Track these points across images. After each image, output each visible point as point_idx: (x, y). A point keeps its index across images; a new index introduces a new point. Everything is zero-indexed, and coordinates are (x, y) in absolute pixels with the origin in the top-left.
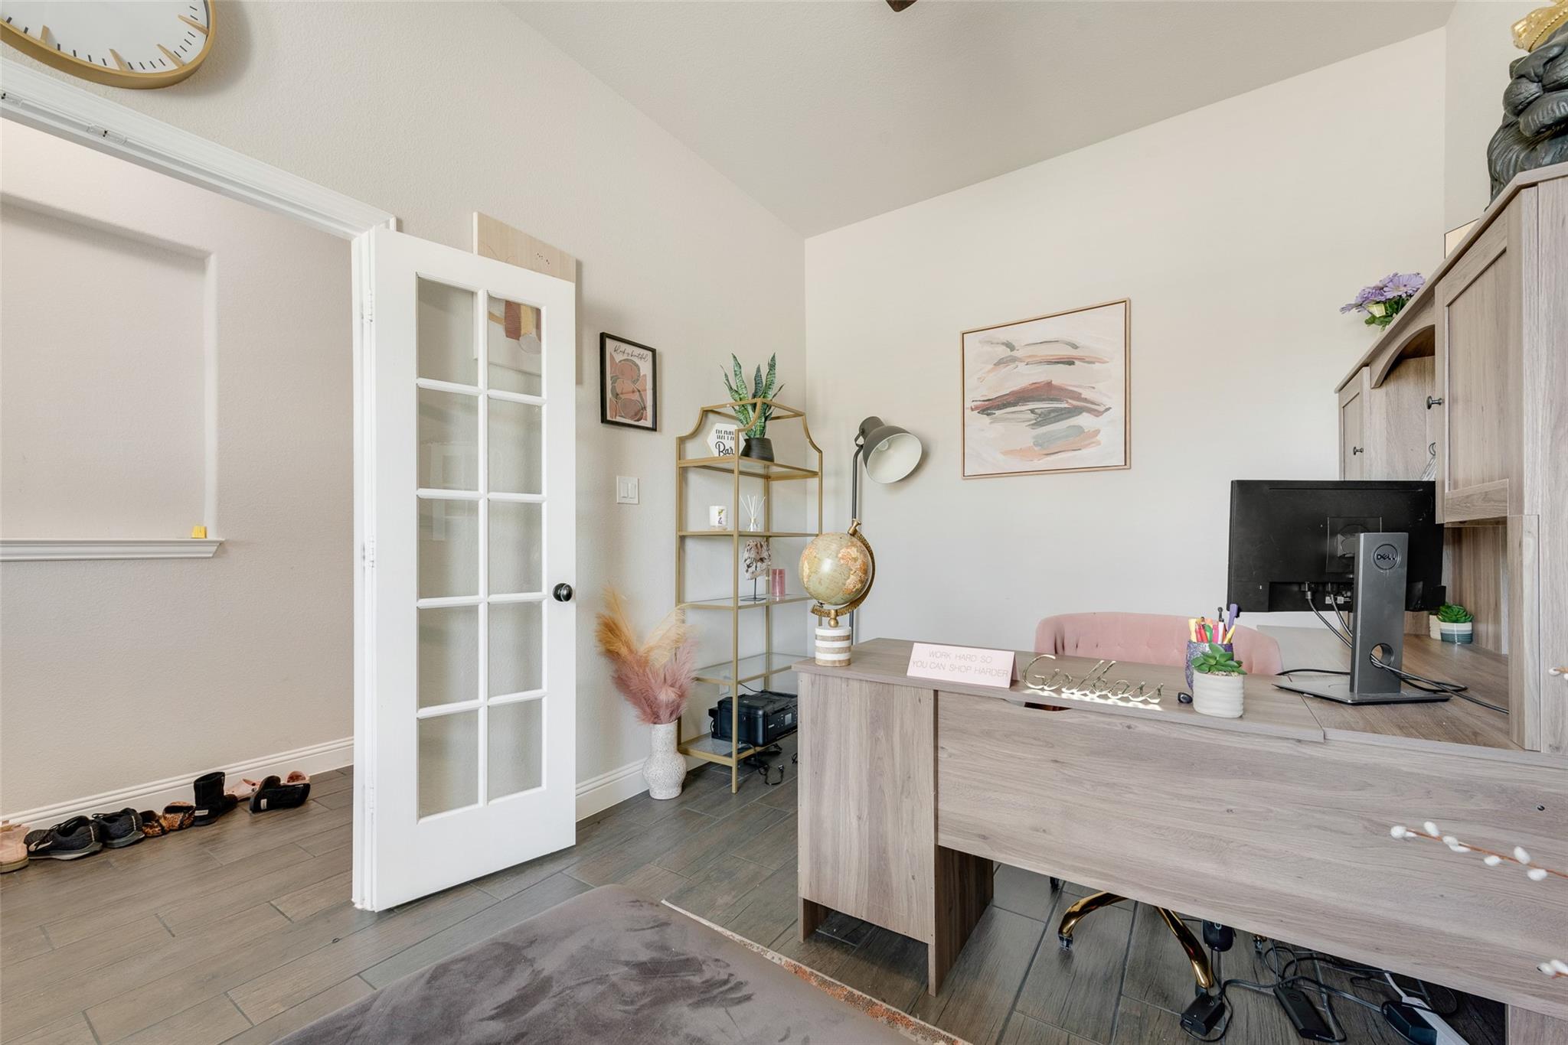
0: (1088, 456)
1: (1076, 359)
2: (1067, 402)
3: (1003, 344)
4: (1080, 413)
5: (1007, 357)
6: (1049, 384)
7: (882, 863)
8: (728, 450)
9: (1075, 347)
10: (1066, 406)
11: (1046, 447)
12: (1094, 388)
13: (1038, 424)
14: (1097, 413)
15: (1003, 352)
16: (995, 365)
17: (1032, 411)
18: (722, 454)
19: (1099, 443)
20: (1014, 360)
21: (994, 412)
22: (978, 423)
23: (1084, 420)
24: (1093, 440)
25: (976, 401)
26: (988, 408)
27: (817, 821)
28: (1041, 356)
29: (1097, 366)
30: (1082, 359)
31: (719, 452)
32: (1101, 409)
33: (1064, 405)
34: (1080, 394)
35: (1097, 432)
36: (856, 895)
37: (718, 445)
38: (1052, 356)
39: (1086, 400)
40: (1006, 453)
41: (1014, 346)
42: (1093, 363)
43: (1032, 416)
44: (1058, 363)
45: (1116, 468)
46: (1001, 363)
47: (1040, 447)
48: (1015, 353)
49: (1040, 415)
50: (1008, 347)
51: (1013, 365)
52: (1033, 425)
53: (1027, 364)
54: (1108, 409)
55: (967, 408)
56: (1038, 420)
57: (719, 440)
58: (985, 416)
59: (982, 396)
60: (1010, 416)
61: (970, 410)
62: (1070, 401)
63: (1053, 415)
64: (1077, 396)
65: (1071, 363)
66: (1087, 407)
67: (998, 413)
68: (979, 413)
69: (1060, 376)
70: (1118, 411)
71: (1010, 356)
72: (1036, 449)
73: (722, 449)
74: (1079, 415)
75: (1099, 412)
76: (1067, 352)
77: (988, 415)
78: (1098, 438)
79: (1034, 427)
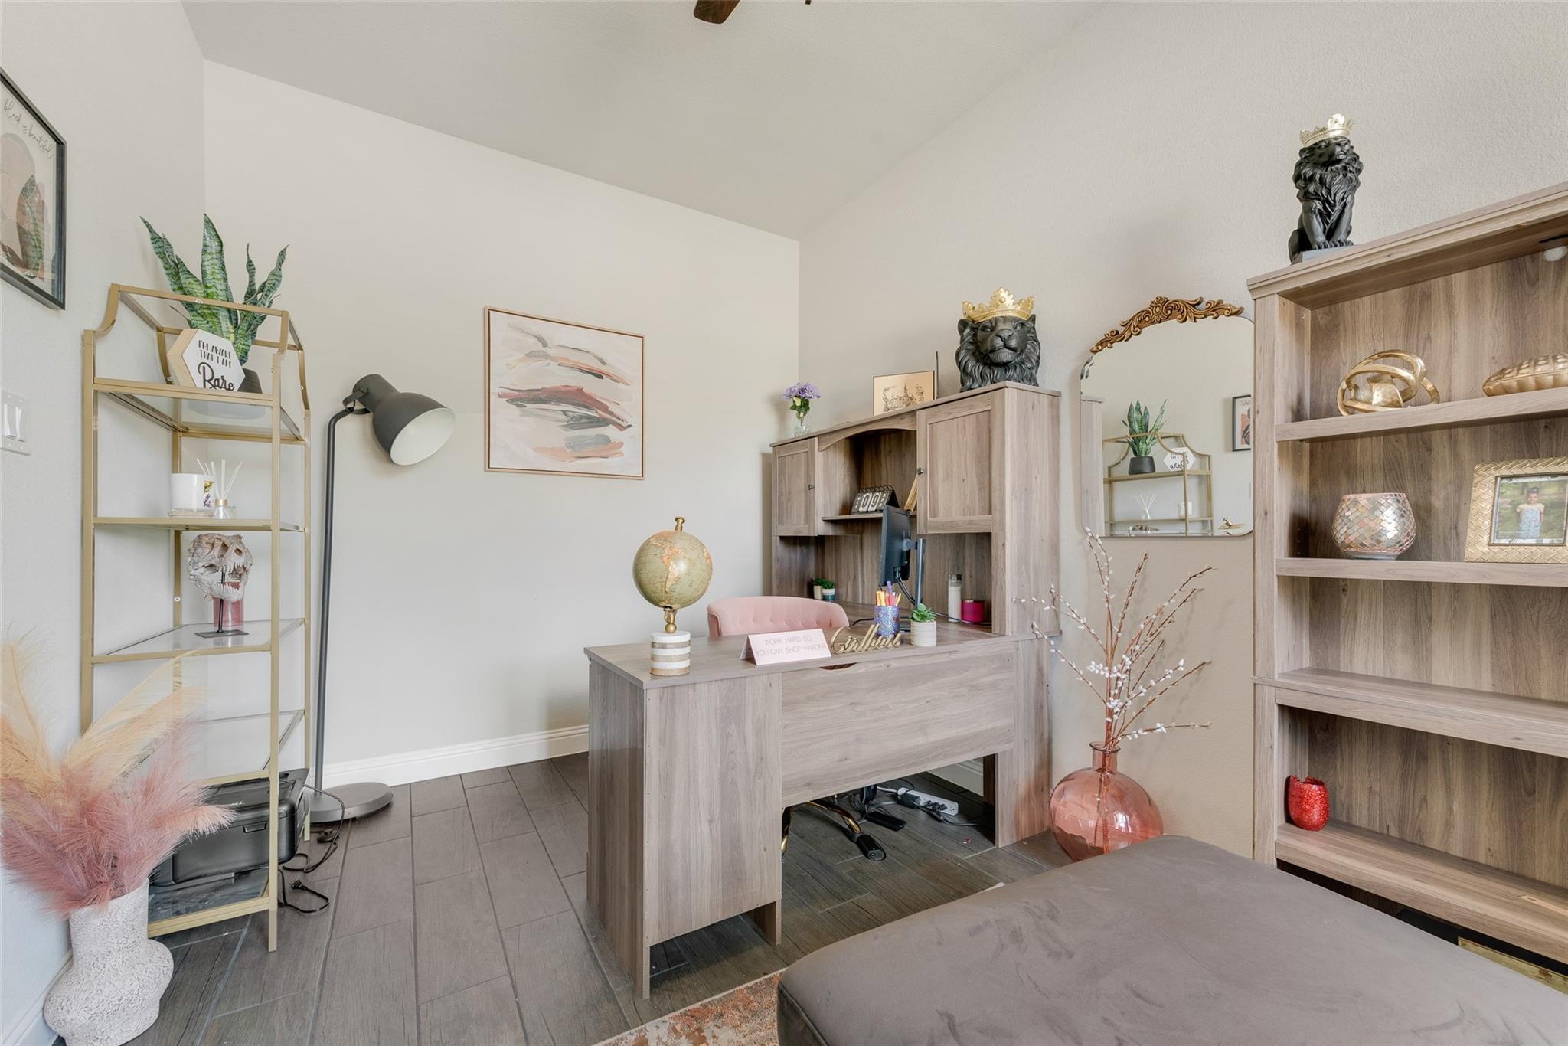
0: (611, 464)
1: (604, 374)
2: (596, 412)
3: (535, 336)
4: (607, 425)
5: (539, 352)
6: (580, 391)
7: (735, 853)
8: (218, 380)
9: (604, 363)
10: (596, 415)
11: (577, 450)
12: (618, 404)
13: (569, 427)
14: (622, 428)
15: (535, 345)
16: (526, 355)
17: (565, 413)
18: (208, 385)
19: (622, 454)
20: (547, 357)
21: (524, 404)
22: (504, 414)
23: (610, 431)
24: (618, 451)
25: (504, 388)
26: (521, 398)
27: (666, 850)
28: (573, 361)
29: (621, 386)
30: (608, 376)
31: (205, 381)
32: (624, 424)
33: (593, 414)
34: (608, 407)
35: (621, 444)
36: (711, 901)
37: (202, 367)
38: (583, 364)
39: (611, 414)
40: (537, 450)
41: (547, 343)
42: (619, 382)
43: (564, 417)
44: (589, 373)
45: (634, 478)
46: (530, 355)
47: (571, 450)
48: (546, 350)
49: (572, 418)
50: (540, 341)
51: (545, 362)
52: (564, 426)
53: (560, 365)
54: (629, 426)
55: (494, 393)
56: (570, 423)
57: (205, 360)
58: (515, 407)
59: (512, 384)
60: (541, 412)
61: (497, 396)
62: (599, 411)
63: (584, 421)
64: (606, 409)
65: (600, 377)
66: (613, 420)
67: (529, 406)
68: (507, 401)
69: (591, 386)
70: (636, 429)
71: (542, 351)
72: (568, 450)
73: (208, 376)
74: (605, 426)
75: (622, 427)
76: (596, 365)
77: (518, 406)
78: (622, 449)
79: (567, 429)
